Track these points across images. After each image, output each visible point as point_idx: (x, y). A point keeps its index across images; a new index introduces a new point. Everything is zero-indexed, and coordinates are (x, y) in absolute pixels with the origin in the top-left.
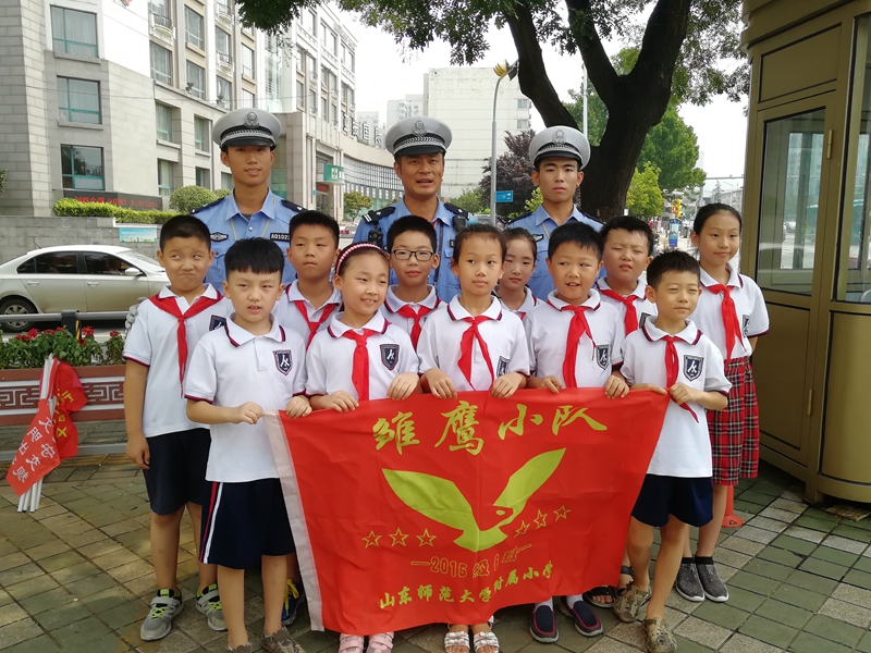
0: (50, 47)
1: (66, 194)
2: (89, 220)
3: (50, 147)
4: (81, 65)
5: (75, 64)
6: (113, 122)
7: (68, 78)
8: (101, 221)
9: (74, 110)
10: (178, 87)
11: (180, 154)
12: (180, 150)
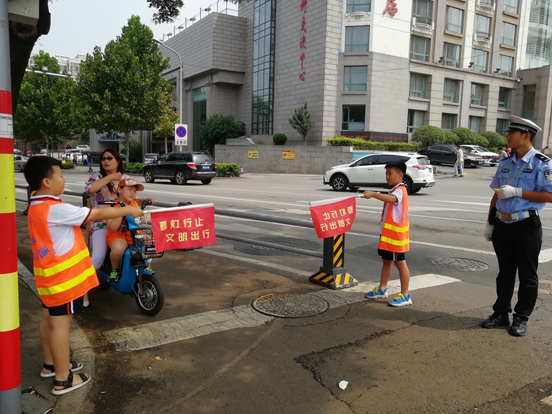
0: (343, 50)
1: (343, 134)
2: (339, 148)
3: (337, 107)
4: (358, 58)
5: (354, 58)
6: (372, 89)
7: (351, 66)
8: (344, 148)
9: (353, 84)
10: (433, 62)
11: (429, 105)
12: (429, 102)
